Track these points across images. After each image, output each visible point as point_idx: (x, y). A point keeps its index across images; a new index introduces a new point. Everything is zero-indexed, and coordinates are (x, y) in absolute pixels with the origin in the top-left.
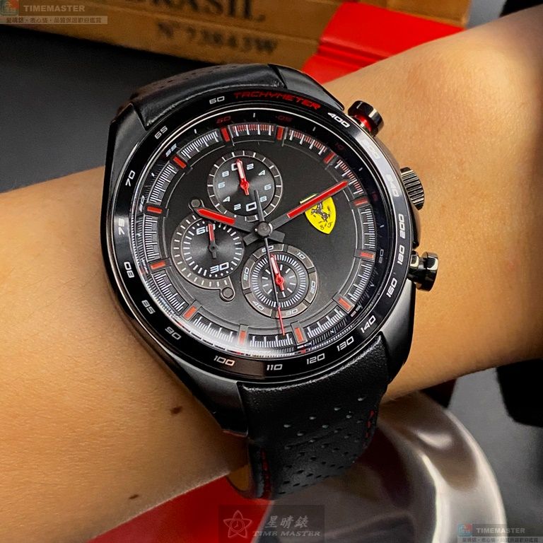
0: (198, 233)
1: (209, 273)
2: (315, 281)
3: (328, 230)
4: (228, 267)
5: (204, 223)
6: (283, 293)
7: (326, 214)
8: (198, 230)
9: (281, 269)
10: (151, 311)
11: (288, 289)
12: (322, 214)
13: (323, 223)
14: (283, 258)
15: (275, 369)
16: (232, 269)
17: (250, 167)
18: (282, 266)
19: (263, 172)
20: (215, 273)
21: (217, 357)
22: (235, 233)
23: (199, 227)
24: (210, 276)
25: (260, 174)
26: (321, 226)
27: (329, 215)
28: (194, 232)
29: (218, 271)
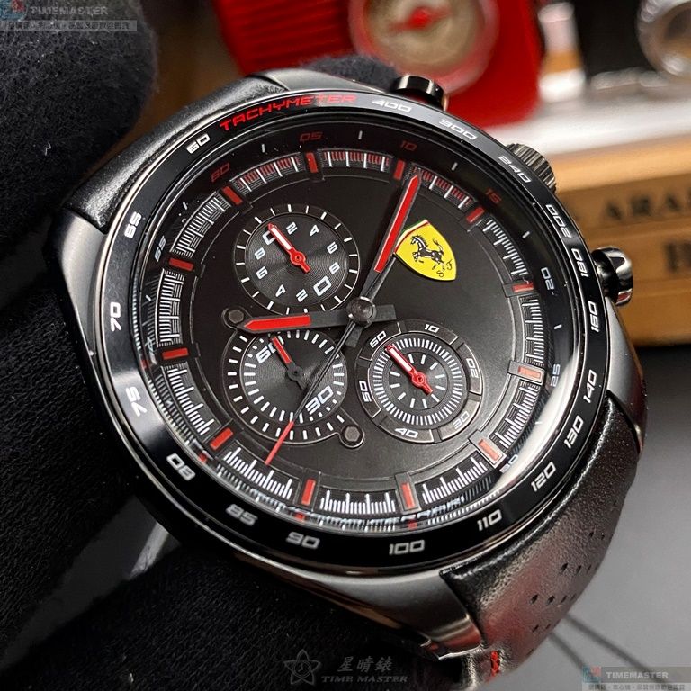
0: (261, 361)
1: (306, 415)
2: (470, 357)
3: (450, 275)
4: (331, 394)
5: (262, 341)
6: (433, 396)
7: (436, 252)
8: (257, 356)
9: (412, 362)
10: (249, 519)
11: (438, 387)
12: (430, 254)
13: (439, 267)
14: (407, 343)
15: (492, 523)
16: (339, 393)
17: (292, 228)
18: (410, 356)
19: (315, 229)
20: (318, 411)
21: (392, 546)
22: (317, 336)
23: (258, 351)
24: (311, 419)
25: (311, 234)
26: (439, 273)
27: (441, 252)
28: (254, 361)
29: (319, 405)
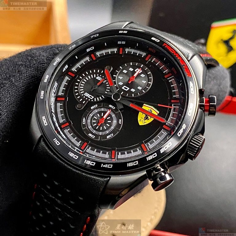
0: (97, 78)
2: (114, 135)
3: (141, 123)
4: (92, 98)
5: (103, 77)
6: (98, 126)
7: (148, 117)
8: (98, 77)
9: (108, 119)
11: (101, 127)
12: (146, 116)
13: (142, 120)
14: (113, 116)
15: (56, 143)
17: (143, 76)
18: (109, 117)
19: (145, 82)
20: (85, 96)
21: (44, 117)
23: (100, 77)
24: (83, 95)
25: (143, 81)
26: (140, 120)
27: (148, 119)
28: (97, 76)
29: (87, 96)
